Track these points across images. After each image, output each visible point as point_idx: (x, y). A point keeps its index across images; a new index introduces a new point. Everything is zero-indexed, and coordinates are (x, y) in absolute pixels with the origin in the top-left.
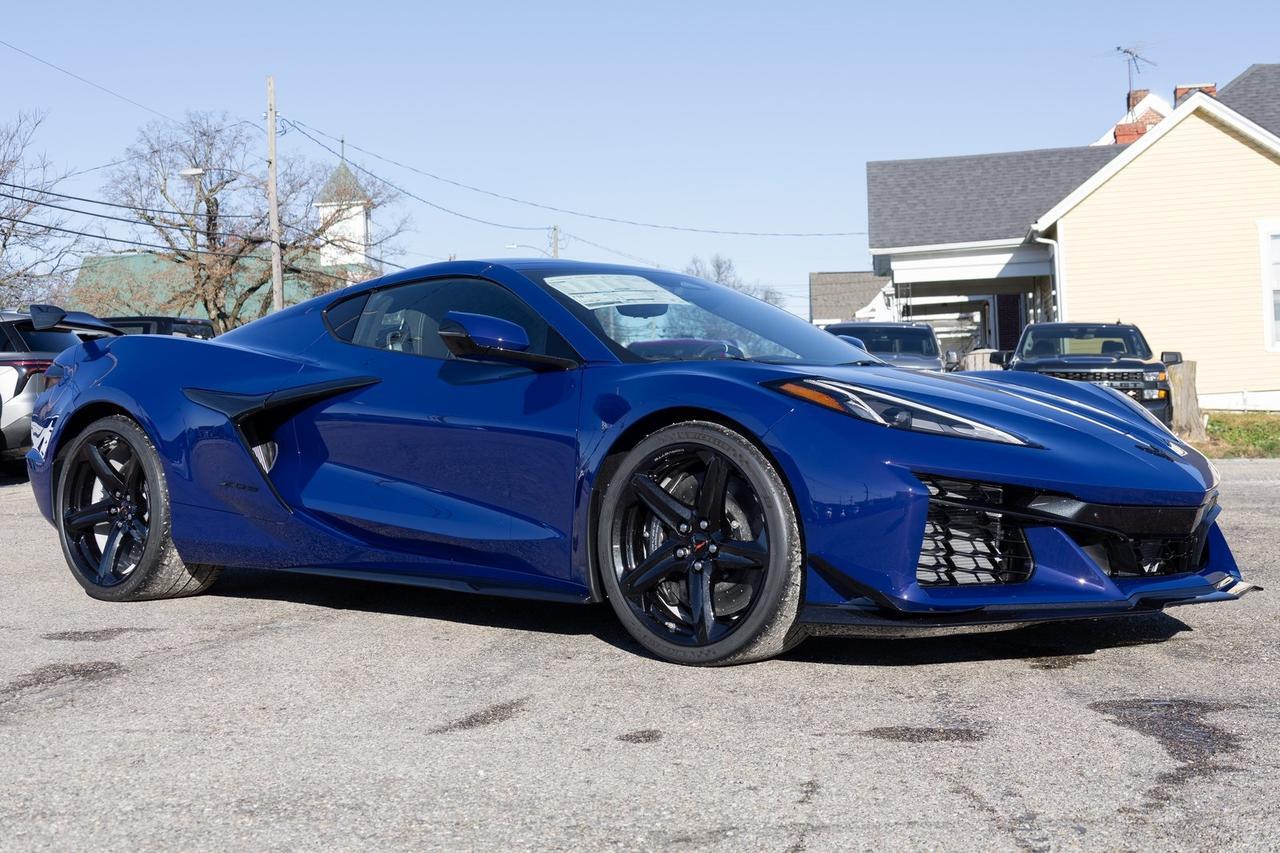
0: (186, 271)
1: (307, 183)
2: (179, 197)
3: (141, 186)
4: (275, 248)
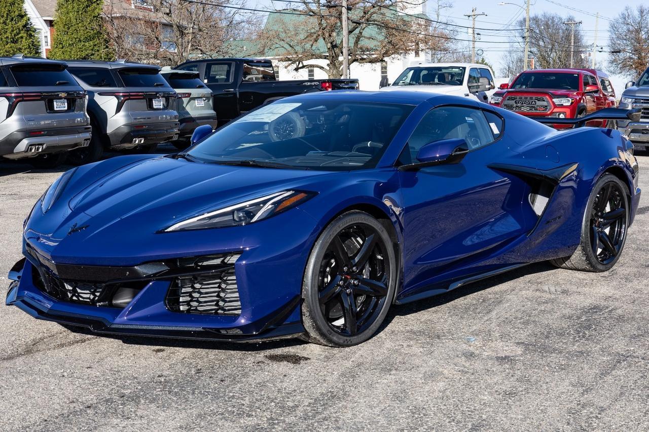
0: (314, 20)
4: (344, 10)
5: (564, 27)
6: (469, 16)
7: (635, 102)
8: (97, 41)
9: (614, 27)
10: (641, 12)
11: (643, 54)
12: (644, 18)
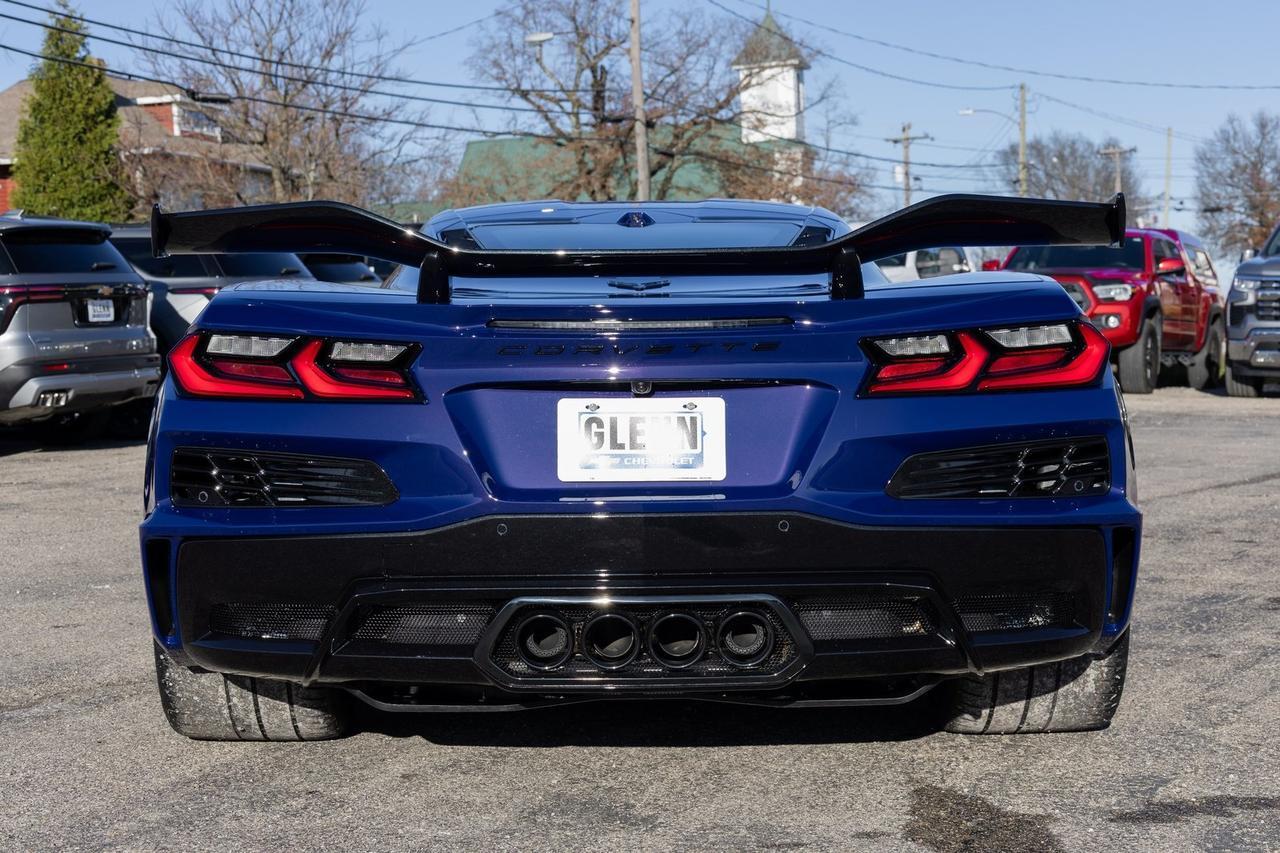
0: (567, 157)
1: (707, 43)
2: (557, 64)
3: (515, 55)
4: (639, 128)
5: (1098, 162)
6: (896, 142)
7: (1262, 288)
8: (109, 204)
9: (1203, 159)
10: (1263, 125)
11: (1270, 216)
12: (1268, 138)
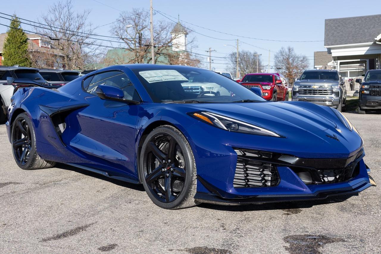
0: (133, 54)
1: (166, 28)
2: (131, 33)
3: (121, 30)
4: (152, 47)
5: (252, 57)
6: (208, 52)
7: (300, 87)
8: (26, 63)
9: (276, 57)
10: (289, 50)
11: (291, 70)
12: (291, 53)
